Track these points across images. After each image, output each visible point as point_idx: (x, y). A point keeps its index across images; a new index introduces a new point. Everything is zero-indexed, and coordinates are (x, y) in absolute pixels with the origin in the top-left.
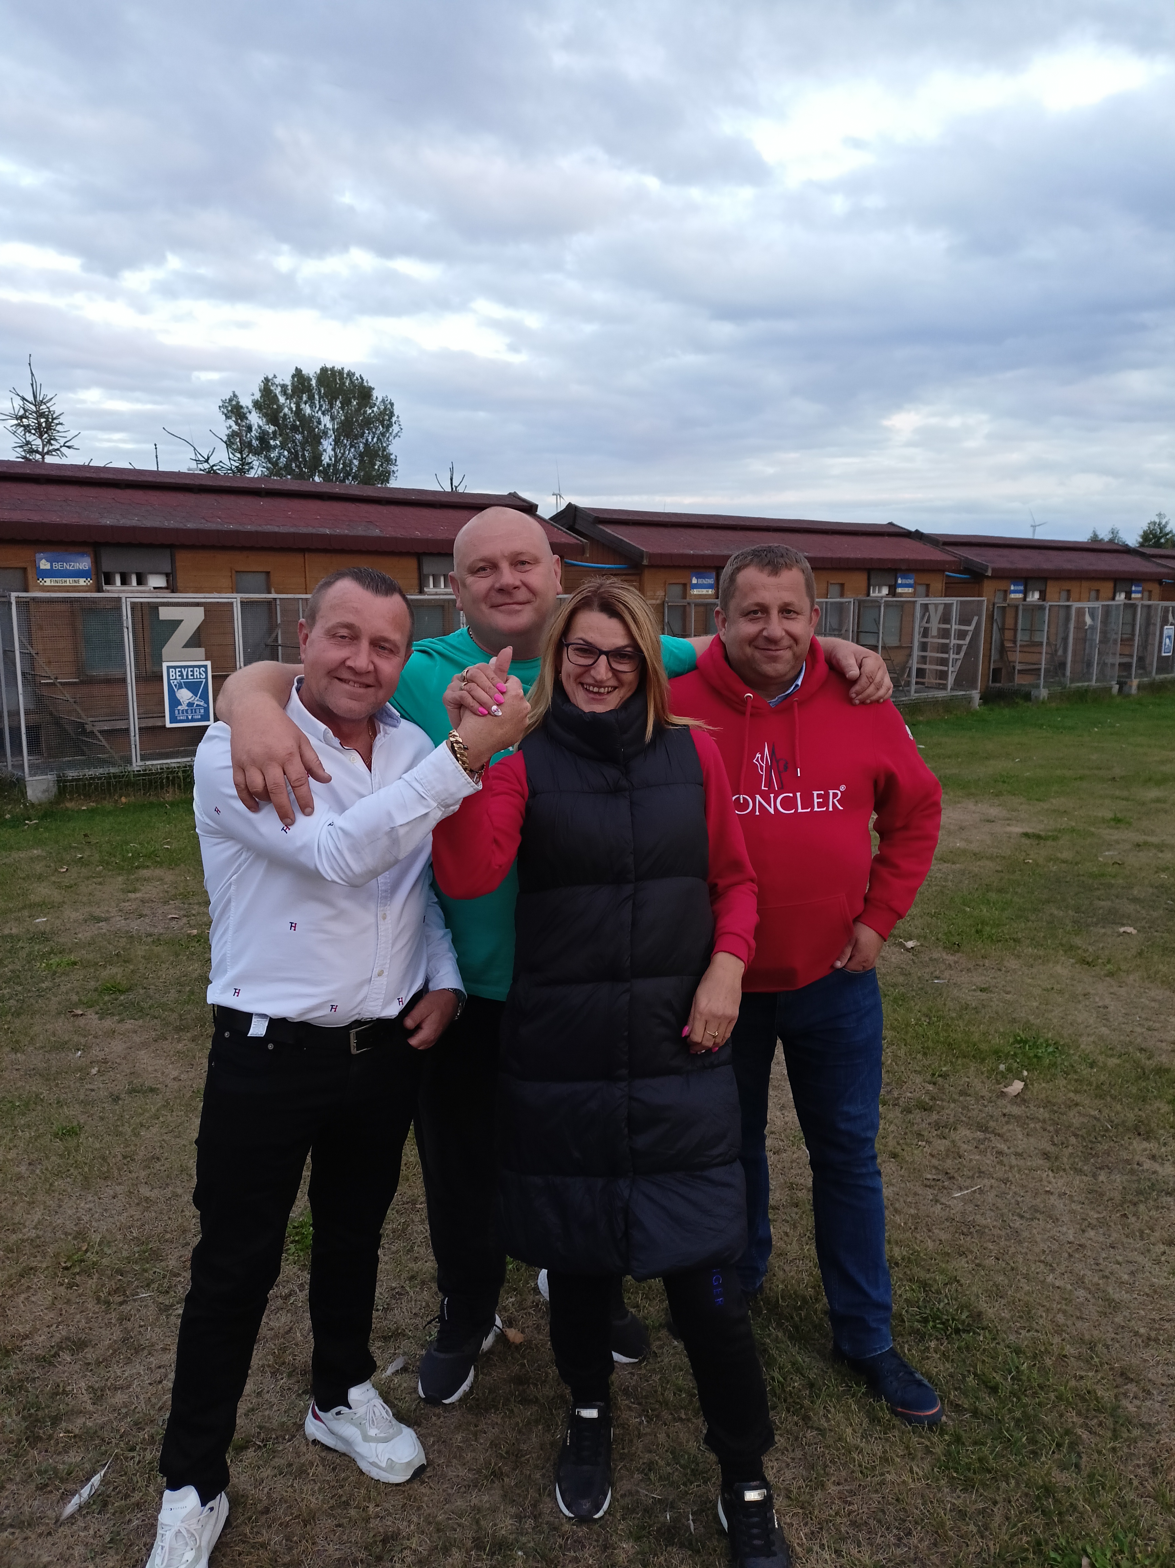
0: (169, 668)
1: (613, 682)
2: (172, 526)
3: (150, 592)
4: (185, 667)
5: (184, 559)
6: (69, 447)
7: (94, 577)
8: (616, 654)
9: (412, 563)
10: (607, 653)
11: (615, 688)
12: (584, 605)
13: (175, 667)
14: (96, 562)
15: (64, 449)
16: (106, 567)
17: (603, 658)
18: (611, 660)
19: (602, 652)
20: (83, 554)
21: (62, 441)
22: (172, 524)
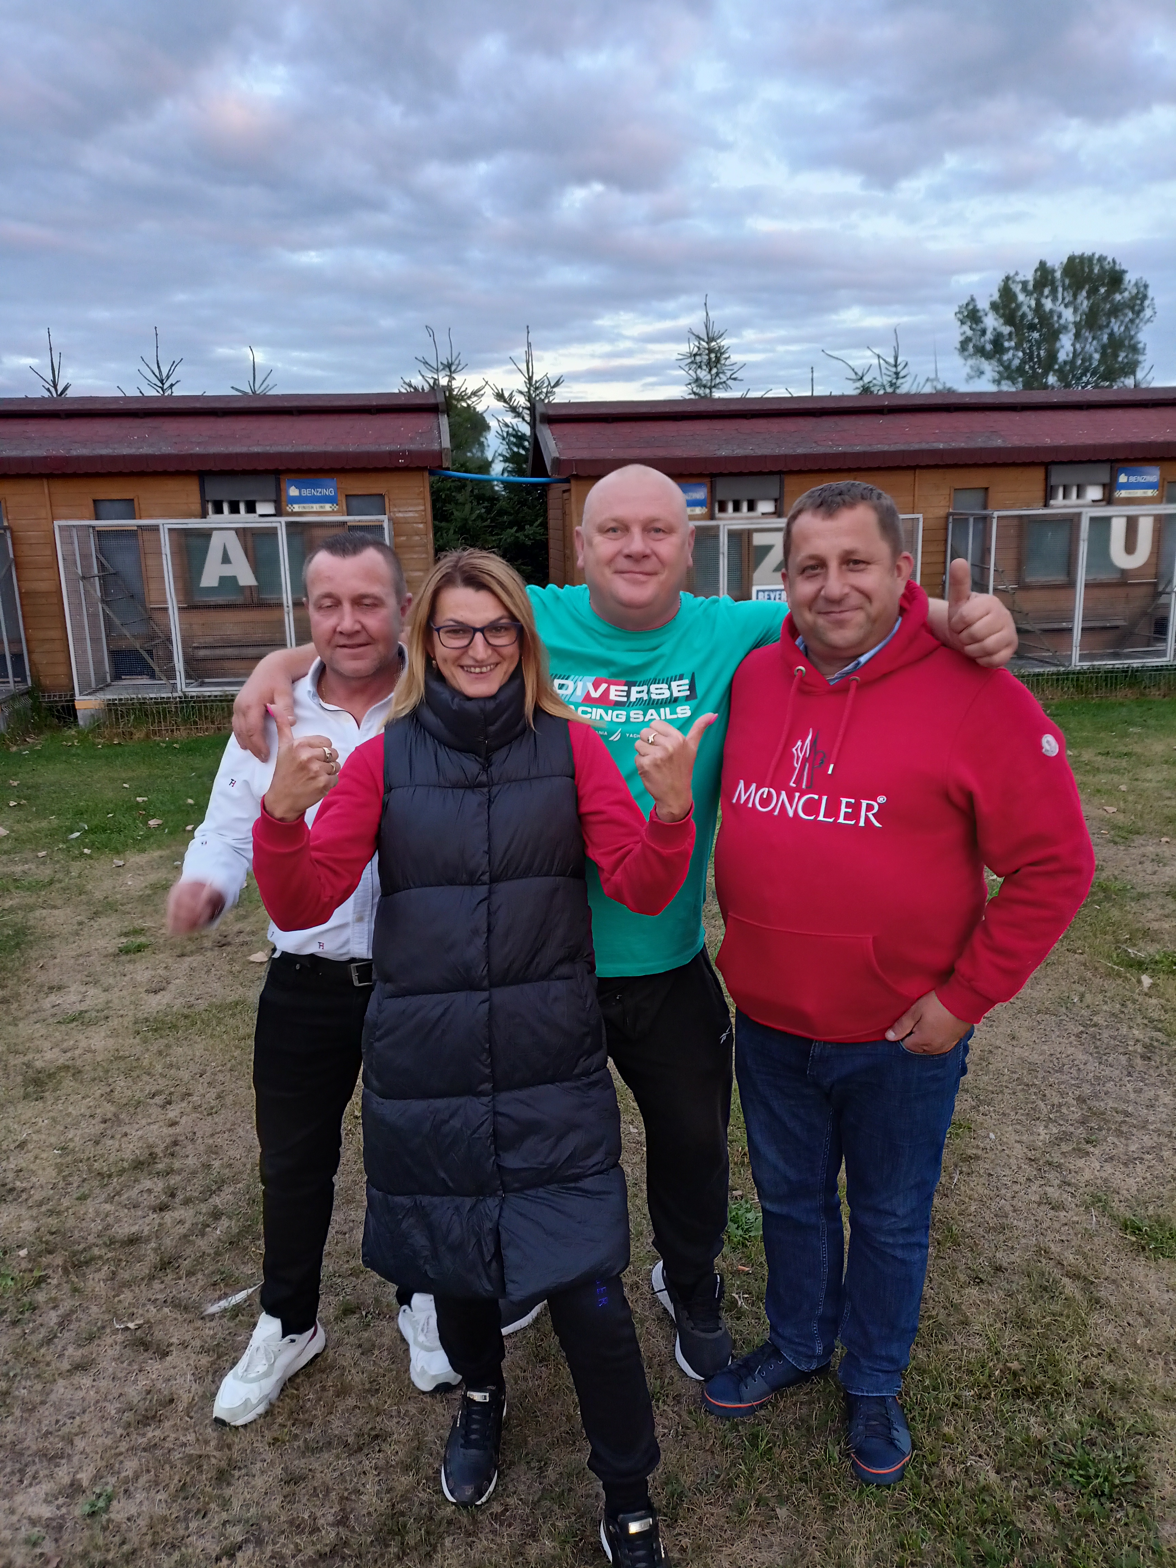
0: (758, 591)
1: (495, 659)
2: (782, 452)
3: (758, 518)
4: (772, 591)
5: (791, 483)
6: (735, 379)
7: (708, 505)
8: (492, 628)
9: (1038, 474)
10: (482, 630)
11: (497, 664)
12: (447, 581)
13: (764, 591)
14: (712, 492)
15: (730, 382)
16: (720, 496)
17: (479, 636)
18: (488, 635)
19: (476, 630)
20: (700, 484)
21: (729, 374)
22: (783, 450)
